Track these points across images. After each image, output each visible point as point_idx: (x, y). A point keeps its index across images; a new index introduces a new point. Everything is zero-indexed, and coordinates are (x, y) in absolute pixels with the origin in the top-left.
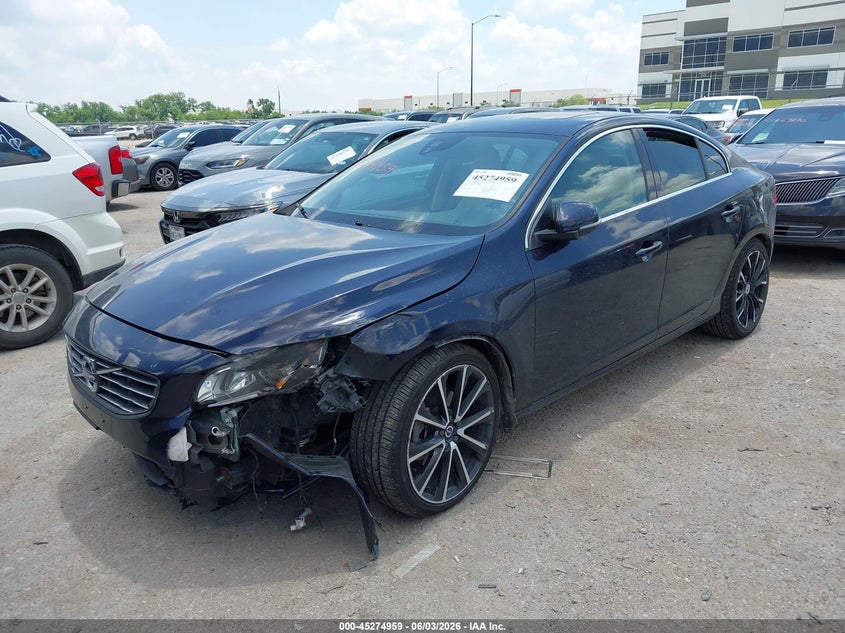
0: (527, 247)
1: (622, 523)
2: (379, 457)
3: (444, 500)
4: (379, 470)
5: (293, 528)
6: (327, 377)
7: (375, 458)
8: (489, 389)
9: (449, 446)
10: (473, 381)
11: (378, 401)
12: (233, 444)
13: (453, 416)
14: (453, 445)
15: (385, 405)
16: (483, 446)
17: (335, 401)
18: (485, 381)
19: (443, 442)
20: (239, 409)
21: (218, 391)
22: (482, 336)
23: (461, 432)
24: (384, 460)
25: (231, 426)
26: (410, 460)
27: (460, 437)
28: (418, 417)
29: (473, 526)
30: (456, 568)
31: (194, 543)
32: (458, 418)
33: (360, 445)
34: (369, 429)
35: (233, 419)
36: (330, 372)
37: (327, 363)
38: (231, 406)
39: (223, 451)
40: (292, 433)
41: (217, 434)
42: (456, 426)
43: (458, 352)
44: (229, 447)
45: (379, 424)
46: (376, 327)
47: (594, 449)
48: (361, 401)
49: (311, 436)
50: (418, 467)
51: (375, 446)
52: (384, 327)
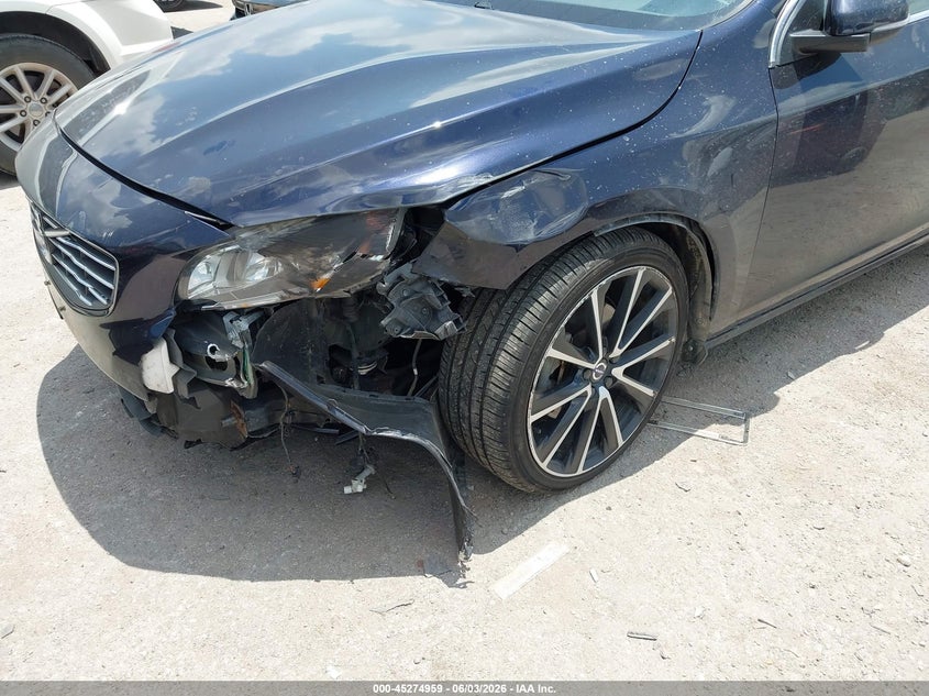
0: (772, 59)
1: (868, 540)
2: (481, 409)
3: (580, 471)
4: (480, 429)
5: (347, 490)
6: (400, 278)
7: (475, 410)
8: (674, 305)
9: (596, 394)
10: (650, 293)
11: (487, 320)
12: (245, 373)
13: (609, 348)
14: (604, 393)
15: (497, 329)
16: (649, 392)
17: (412, 320)
18: (670, 292)
19: (588, 389)
20: (254, 317)
21: (222, 281)
22: (678, 217)
23: (618, 372)
24: (489, 417)
25: (239, 344)
26: (532, 419)
27: (615, 379)
28: (552, 352)
29: (622, 517)
30: (591, 592)
31: (202, 497)
32: (617, 352)
33: (454, 384)
34: (469, 364)
35: (241, 334)
36: (406, 269)
37: (402, 253)
38: (240, 312)
39: (228, 383)
40: (348, 354)
41: (217, 357)
42: (612, 363)
43: (631, 245)
44: (237, 377)
45: (484, 359)
46: (491, 194)
47: (815, 400)
48: (457, 322)
49: (379, 361)
50: (546, 427)
51: (476, 393)
52: (507, 194)
